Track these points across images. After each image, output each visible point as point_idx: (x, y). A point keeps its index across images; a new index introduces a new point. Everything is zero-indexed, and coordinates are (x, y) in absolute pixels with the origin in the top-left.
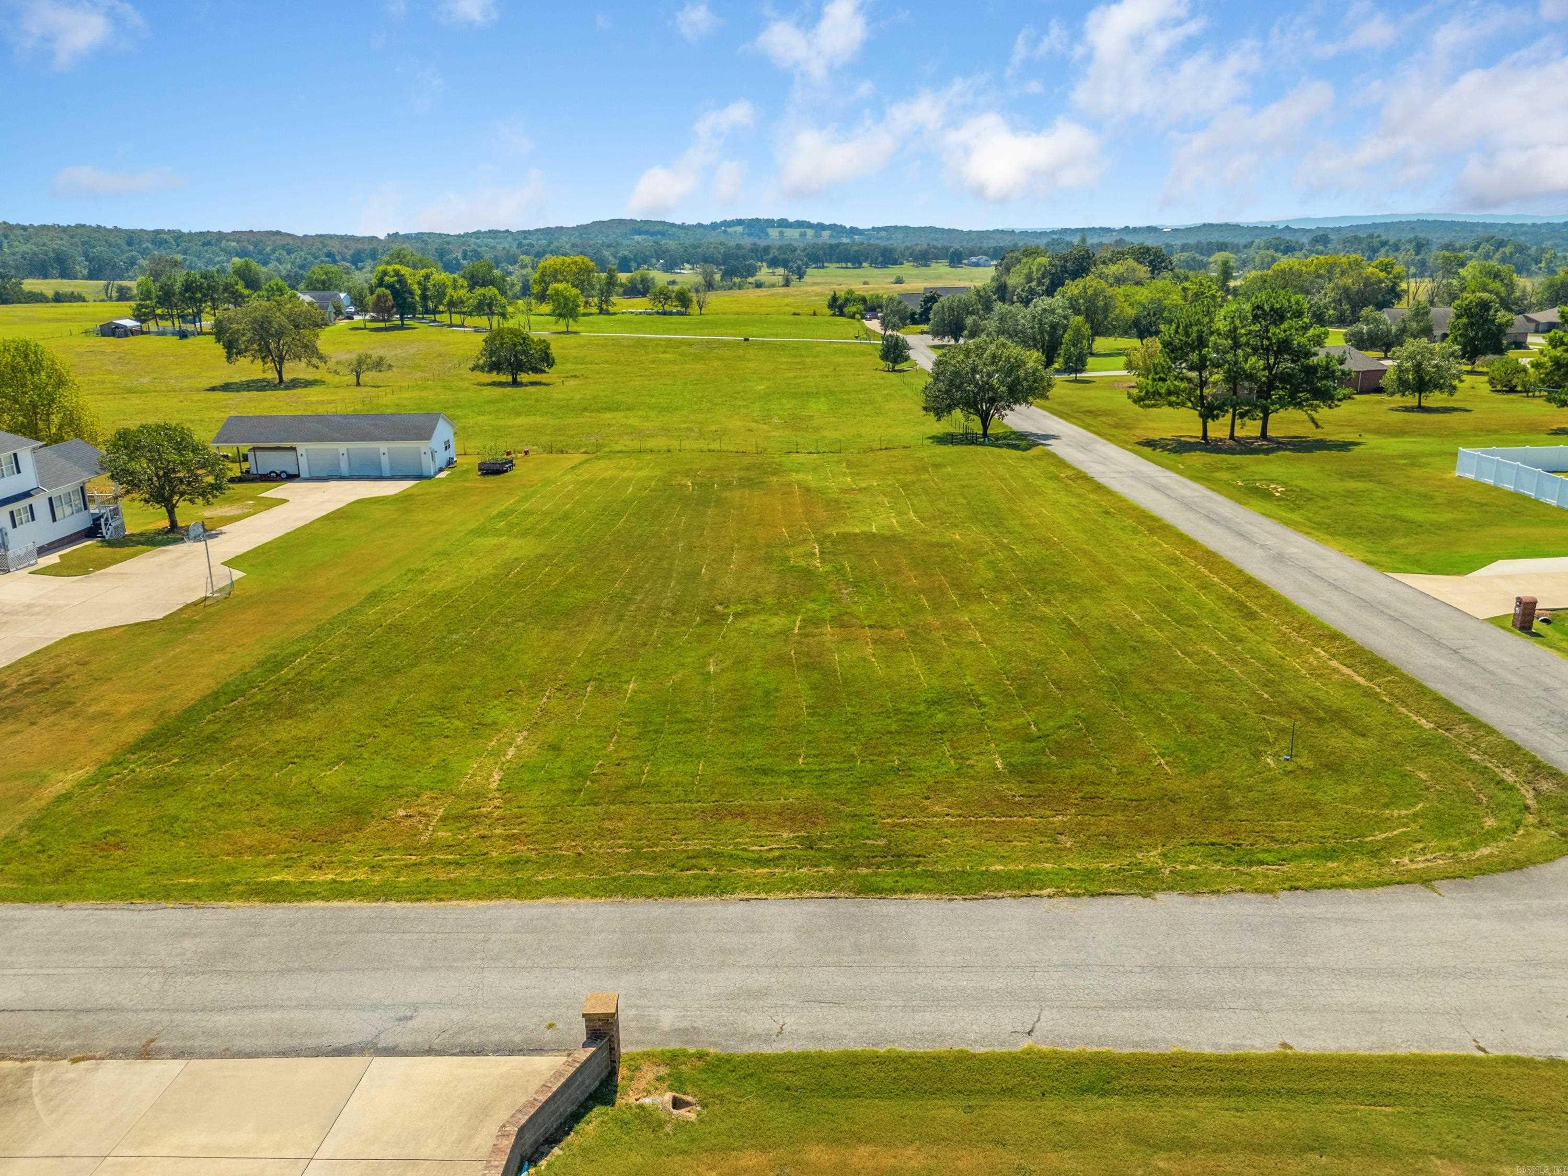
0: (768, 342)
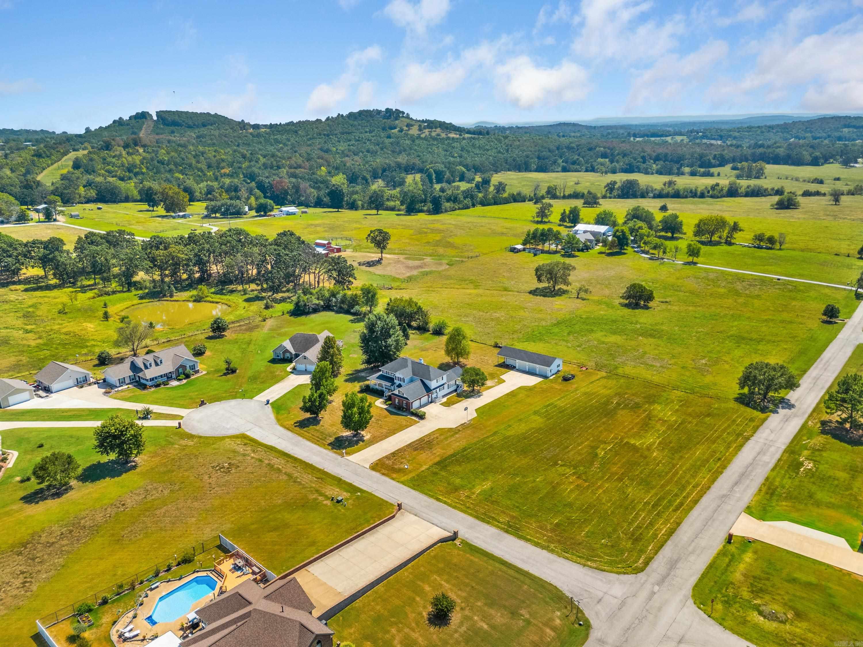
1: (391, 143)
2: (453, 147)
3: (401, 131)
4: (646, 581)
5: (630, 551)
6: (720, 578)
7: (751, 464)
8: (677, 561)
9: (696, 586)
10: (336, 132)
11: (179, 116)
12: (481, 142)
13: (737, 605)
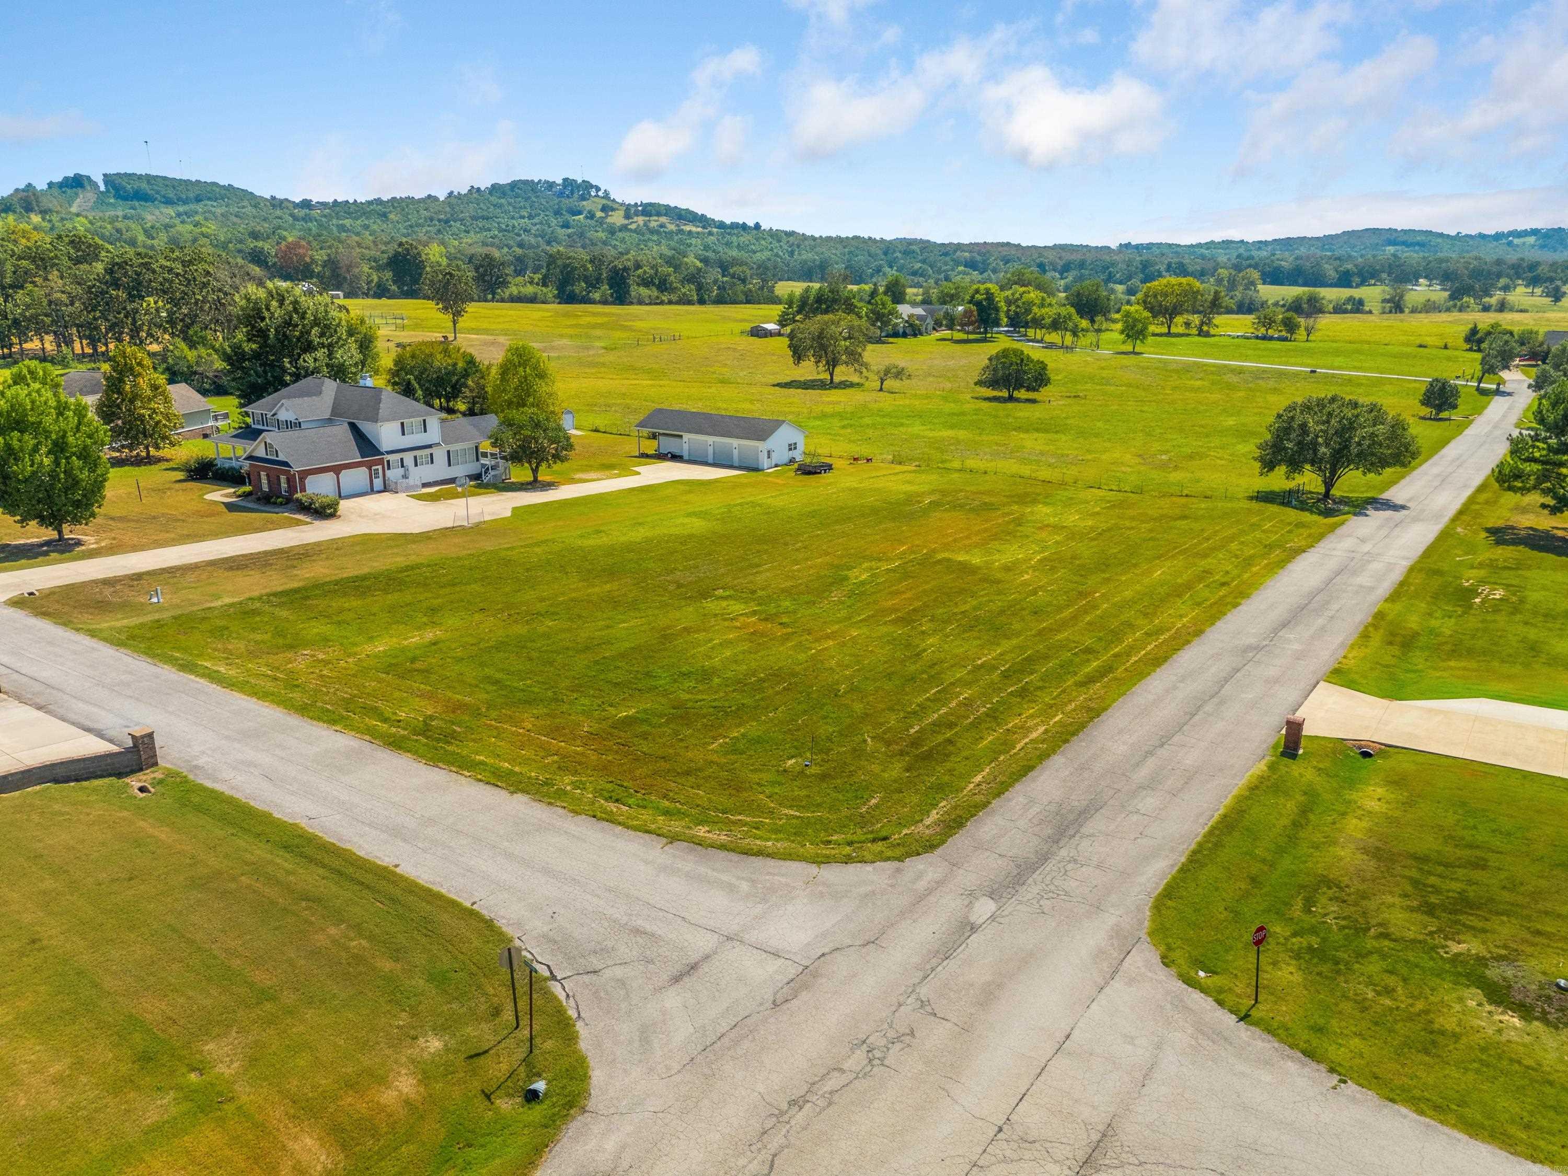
0: (1333, 376)
1: (569, 236)
2: (690, 245)
3: (591, 216)
4: (940, 883)
5: (896, 789)
6: (1272, 865)
7: (1320, 591)
8: (1084, 814)
9: (1169, 893)
10: (461, 216)
11: (148, 182)
12: (742, 239)
13: (1374, 966)
